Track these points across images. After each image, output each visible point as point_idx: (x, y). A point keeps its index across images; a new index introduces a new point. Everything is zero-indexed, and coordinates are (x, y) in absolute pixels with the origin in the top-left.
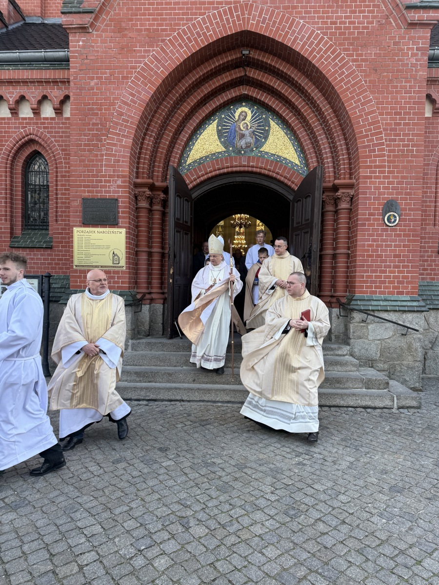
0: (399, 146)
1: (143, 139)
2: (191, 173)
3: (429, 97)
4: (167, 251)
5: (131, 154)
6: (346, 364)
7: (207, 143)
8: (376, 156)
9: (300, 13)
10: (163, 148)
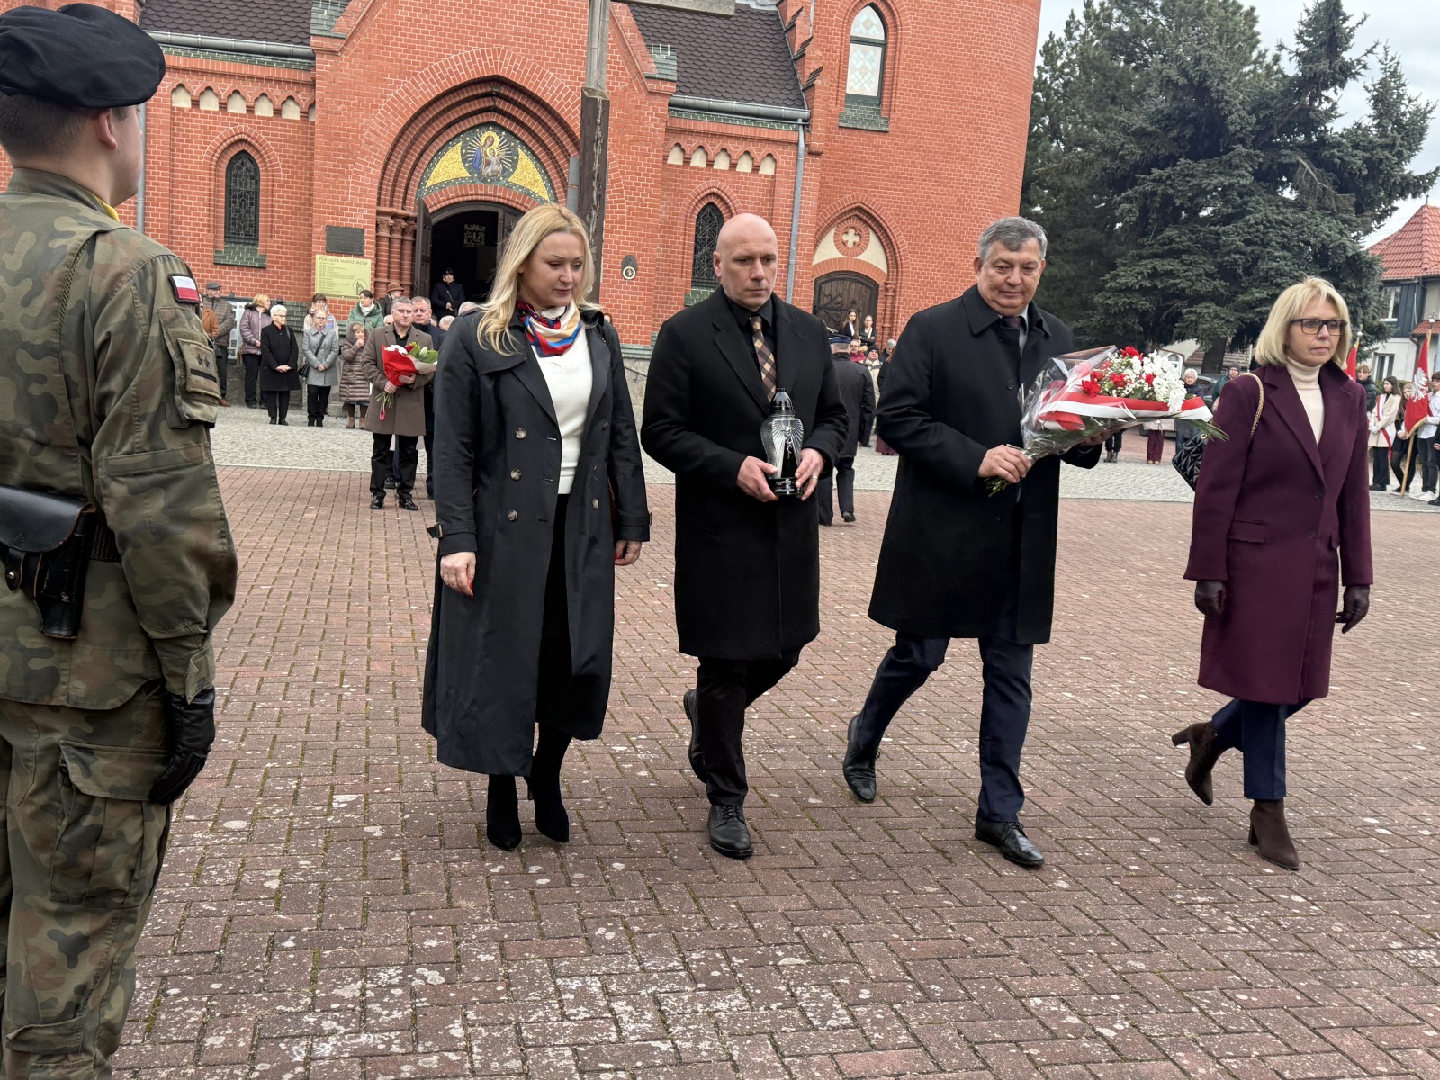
2: (431, 197)
3: (679, 145)
7: (450, 166)
9: (551, 65)
10: (405, 173)
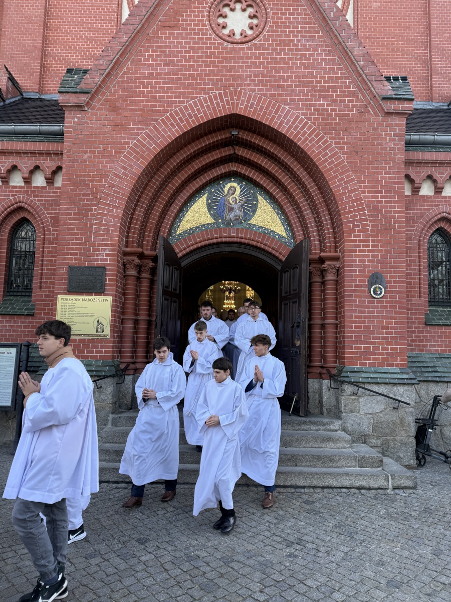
0: (381, 221)
1: (134, 210)
2: (181, 242)
3: (407, 177)
4: (154, 319)
5: (121, 223)
6: (338, 440)
7: (197, 215)
8: (360, 231)
10: (154, 219)
